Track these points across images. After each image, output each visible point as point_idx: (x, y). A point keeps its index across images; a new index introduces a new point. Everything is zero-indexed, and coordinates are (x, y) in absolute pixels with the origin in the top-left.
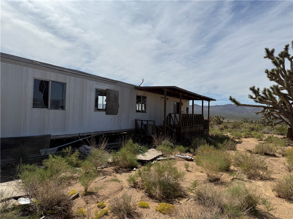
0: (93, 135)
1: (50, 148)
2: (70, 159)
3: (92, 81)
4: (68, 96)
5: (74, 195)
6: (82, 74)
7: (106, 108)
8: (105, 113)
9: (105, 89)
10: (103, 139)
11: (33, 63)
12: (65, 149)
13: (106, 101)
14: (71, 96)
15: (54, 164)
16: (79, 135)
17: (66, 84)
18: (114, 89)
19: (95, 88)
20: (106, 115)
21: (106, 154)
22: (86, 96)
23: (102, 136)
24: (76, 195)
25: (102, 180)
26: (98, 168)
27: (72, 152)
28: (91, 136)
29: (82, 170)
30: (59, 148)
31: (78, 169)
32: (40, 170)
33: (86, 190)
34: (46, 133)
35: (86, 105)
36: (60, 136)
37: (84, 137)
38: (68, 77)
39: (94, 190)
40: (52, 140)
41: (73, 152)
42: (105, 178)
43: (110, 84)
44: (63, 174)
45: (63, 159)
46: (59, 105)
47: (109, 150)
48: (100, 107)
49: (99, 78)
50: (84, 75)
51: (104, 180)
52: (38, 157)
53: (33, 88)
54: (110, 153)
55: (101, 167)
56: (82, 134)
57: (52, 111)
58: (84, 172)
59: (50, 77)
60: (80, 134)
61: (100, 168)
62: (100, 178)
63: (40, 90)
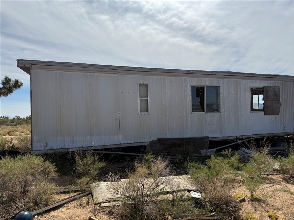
0: (252, 137)
1: (209, 149)
2: (230, 161)
3: (246, 80)
4: (222, 98)
5: (240, 199)
6: (235, 75)
7: (264, 108)
8: (263, 113)
9: (262, 86)
10: (265, 142)
11: (190, 73)
12: (225, 151)
13: (264, 99)
14: (225, 98)
15: (217, 165)
16: (235, 137)
17: (219, 87)
18: (273, 86)
19: (250, 87)
20: (265, 116)
21: (271, 160)
22: (241, 96)
23: (263, 139)
24: (242, 198)
25: (269, 188)
26: (262, 174)
27: (231, 154)
28: (251, 139)
29: (244, 174)
30: (217, 149)
31: (240, 172)
32: (204, 169)
33: (252, 195)
34: (205, 135)
35: (241, 106)
36: (217, 138)
37: (242, 139)
38: (221, 80)
39: (261, 197)
40: (210, 142)
41: (233, 155)
42: (273, 187)
43: (267, 80)
44: (225, 176)
45: (224, 160)
46: (215, 108)
47: (274, 156)
48: (256, 107)
49: (254, 76)
50: (236, 75)
51: (272, 188)
52: (200, 156)
53: (191, 94)
54: (274, 159)
55: (266, 173)
56: (239, 137)
57: (208, 114)
58: (247, 176)
59: (205, 82)
60: (237, 136)
61: (265, 175)
62: (267, 186)
63: (197, 96)
